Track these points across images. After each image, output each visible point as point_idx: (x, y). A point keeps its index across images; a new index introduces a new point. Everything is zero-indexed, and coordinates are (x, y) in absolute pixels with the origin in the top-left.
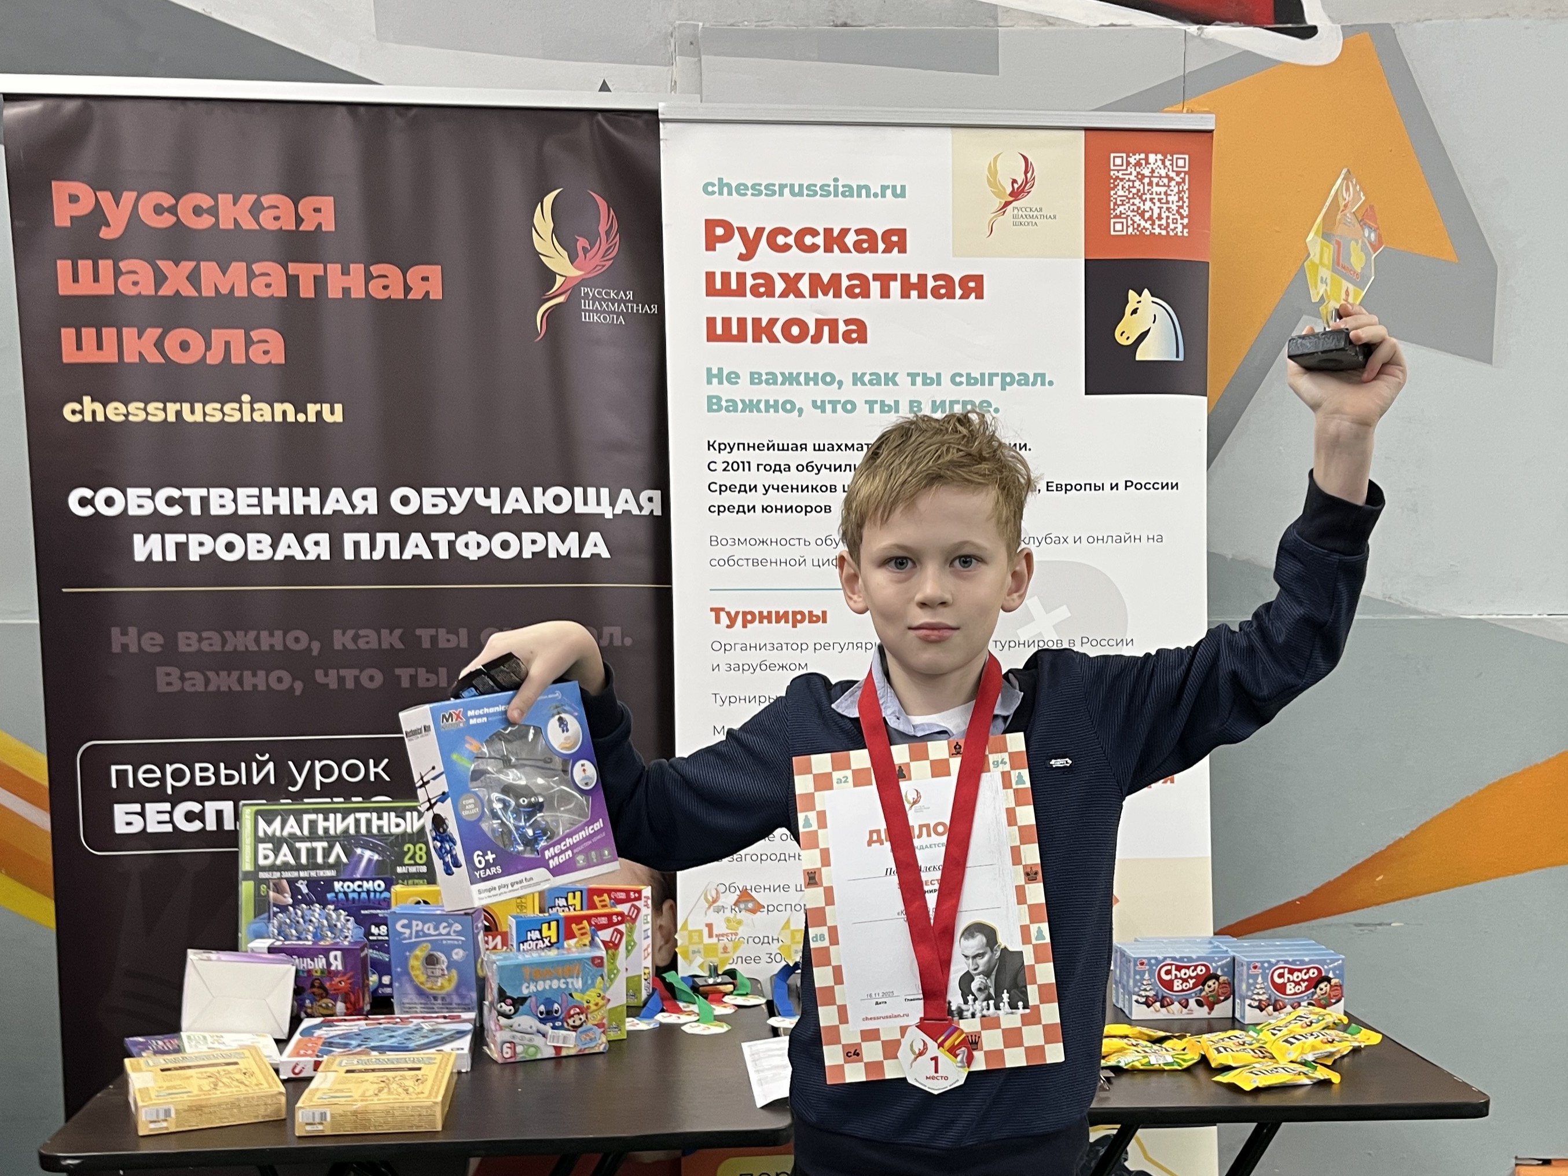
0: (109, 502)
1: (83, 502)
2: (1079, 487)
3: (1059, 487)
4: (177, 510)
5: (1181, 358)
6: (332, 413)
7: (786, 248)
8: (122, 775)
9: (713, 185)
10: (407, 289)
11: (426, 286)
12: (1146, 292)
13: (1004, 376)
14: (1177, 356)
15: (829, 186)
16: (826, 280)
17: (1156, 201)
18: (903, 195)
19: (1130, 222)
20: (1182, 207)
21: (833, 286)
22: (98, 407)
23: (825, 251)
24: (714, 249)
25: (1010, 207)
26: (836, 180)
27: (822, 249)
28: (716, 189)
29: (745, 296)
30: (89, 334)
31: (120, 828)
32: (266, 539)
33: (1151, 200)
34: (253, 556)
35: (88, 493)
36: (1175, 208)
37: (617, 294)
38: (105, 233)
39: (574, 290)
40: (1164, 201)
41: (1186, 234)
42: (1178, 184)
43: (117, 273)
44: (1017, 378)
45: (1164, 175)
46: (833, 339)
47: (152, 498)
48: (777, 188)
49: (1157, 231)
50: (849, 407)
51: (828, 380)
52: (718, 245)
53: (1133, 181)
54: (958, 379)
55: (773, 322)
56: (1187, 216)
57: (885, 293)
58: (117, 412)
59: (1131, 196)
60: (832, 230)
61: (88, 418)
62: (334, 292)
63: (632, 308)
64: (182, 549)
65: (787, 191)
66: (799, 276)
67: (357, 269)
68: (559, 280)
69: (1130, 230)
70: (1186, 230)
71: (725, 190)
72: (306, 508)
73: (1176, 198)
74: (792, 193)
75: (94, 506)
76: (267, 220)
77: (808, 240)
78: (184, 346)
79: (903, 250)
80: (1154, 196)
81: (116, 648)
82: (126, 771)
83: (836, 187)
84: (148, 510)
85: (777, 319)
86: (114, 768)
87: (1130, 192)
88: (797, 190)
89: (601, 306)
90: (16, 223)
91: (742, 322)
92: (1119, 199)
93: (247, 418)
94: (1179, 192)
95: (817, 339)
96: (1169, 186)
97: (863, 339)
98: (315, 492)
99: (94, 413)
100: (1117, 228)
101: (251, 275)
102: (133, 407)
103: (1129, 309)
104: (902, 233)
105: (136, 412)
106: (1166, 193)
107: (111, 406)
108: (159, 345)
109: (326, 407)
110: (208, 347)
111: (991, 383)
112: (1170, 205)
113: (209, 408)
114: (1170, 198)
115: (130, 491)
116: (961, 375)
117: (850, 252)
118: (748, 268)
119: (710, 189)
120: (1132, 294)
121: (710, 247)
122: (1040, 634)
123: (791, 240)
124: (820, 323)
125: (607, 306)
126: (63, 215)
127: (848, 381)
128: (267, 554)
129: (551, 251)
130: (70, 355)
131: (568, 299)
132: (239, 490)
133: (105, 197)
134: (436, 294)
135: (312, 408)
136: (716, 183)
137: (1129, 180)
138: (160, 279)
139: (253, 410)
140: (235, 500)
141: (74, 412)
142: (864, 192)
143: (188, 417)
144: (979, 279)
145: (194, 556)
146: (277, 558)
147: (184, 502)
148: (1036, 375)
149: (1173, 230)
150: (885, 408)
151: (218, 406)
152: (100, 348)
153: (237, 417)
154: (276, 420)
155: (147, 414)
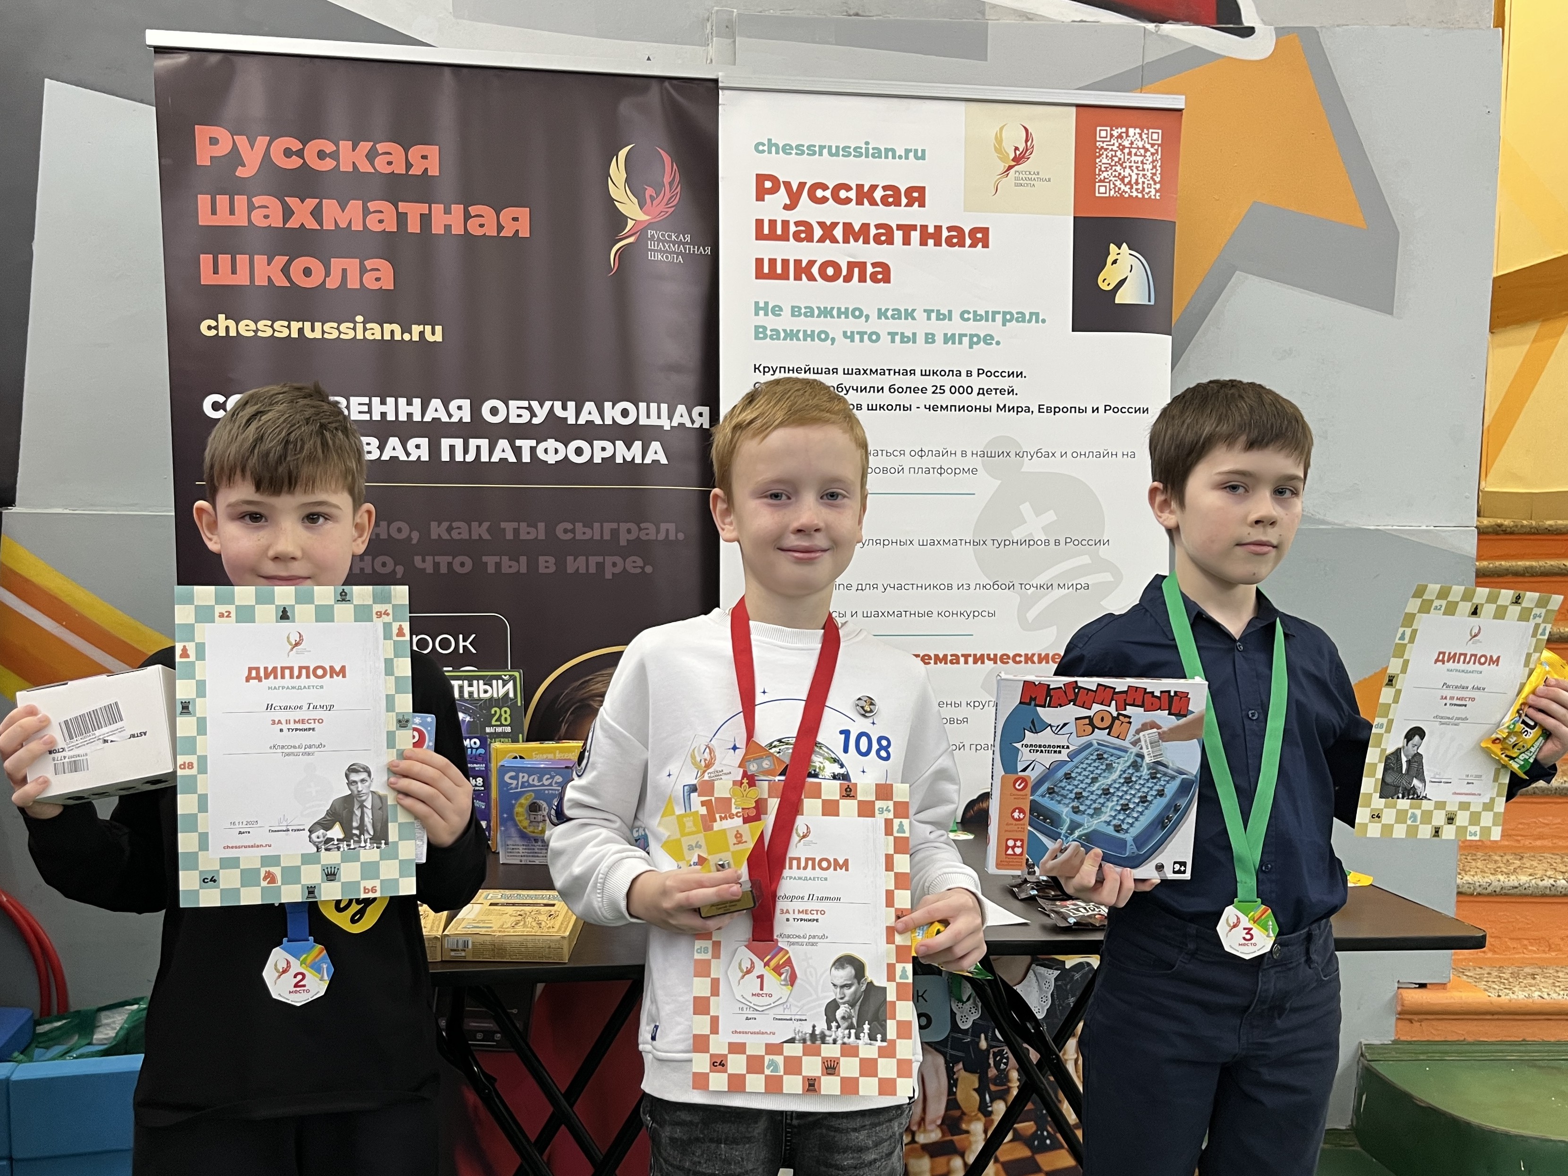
1: (216, 406)
2: (1066, 410)
3: (1049, 410)
5: (1152, 303)
6: (433, 333)
7: (824, 200)
9: (764, 145)
10: (500, 228)
11: (516, 225)
12: (1125, 245)
13: (1005, 314)
14: (1149, 301)
15: (861, 148)
16: (857, 228)
17: (1134, 168)
18: (923, 158)
19: (1112, 186)
20: (1154, 174)
21: (862, 233)
22: (231, 323)
23: (857, 204)
24: (763, 200)
25: (1012, 171)
26: (867, 143)
27: (854, 202)
28: (766, 148)
29: (788, 240)
30: (224, 260)
32: (375, 441)
33: (1130, 167)
35: (221, 399)
36: (1149, 174)
37: (677, 237)
38: (241, 172)
39: (641, 231)
40: (1141, 169)
41: (1158, 198)
42: (1153, 154)
43: (251, 208)
44: (1016, 316)
45: (1141, 146)
46: (862, 279)
48: (817, 149)
49: (1135, 194)
50: (875, 337)
51: (858, 313)
52: (767, 197)
53: (1116, 151)
54: (966, 316)
55: (811, 263)
56: (1159, 182)
57: (907, 241)
58: (248, 328)
59: (1113, 163)
60: (863, 185)
61: (222, 333)
62: (437, 229)
63: (690, 248)
65: (825, 151)
66: (834, 225)
67: (457, 209)
68: (630, 223)
69: (1112, 192)
70: (1158, 194)
71: (774, 149)
72: (410, 415)
73: (1150, 167)
74: (830, 154)
76: (380, 164)
77: (843, 194)
78: (307, 272)
79: (922, 205)
80: (1132, 164)
83: (867, 149)
85: (815, 261)
87: (1112, 160)
88: (834, 151)
89: (664, 247)
90: (163, 161)
91: (785, 262)
92: (1103, 166)
93: (360, 336)
94: (1153, 161)
95: (848, 279)
96: (1145, 156)
97: (887, 280)
98: (417, 402)
99: (227, 328)
100: (1101, 191)
101: (366, 212)
102: (261, 324)
103: (1110, 260)
104: (921, 190)
105: (264, 329)
106: (1142, 162)
107: (243, 324)
108: (285, 270)
109: (428, 328)
110: (328, 274)
111: (994, 320)
112: (1146, 172)
113: (327, 327)
114: (1145, 166)
116: (969, 313)
117: (878, 205)
118: (793, 216)
119: (761, 148)
120: (1113, 247)
121: (760, 197)
122: (1031, 534)
123: (828, 194)
124: (851, 265)
125: (669, 247)
126: (204, 155)
127: (874, 315)
128: (375, 455)
129: (624, 199)
130: (207, 278)
131: (637, 239)
132: (352, 399)
133: (242, 141)
134: (525, 233)
135: (416, 329)
136: (766, 143)
137: (1112, 150)
138: (288, 213)
139: (365, 329)
141: (210, 328)
142: (890, 154)
143: (308, 334)
144: (985, 231)
146: (383, 458)
148: (1031, 314)
149: (1147, 194)
150: (904, 339)
151: (335, 325)
152: (234, 272)
153: (351, 335)
154: (385, 338)
155: (274, 330)
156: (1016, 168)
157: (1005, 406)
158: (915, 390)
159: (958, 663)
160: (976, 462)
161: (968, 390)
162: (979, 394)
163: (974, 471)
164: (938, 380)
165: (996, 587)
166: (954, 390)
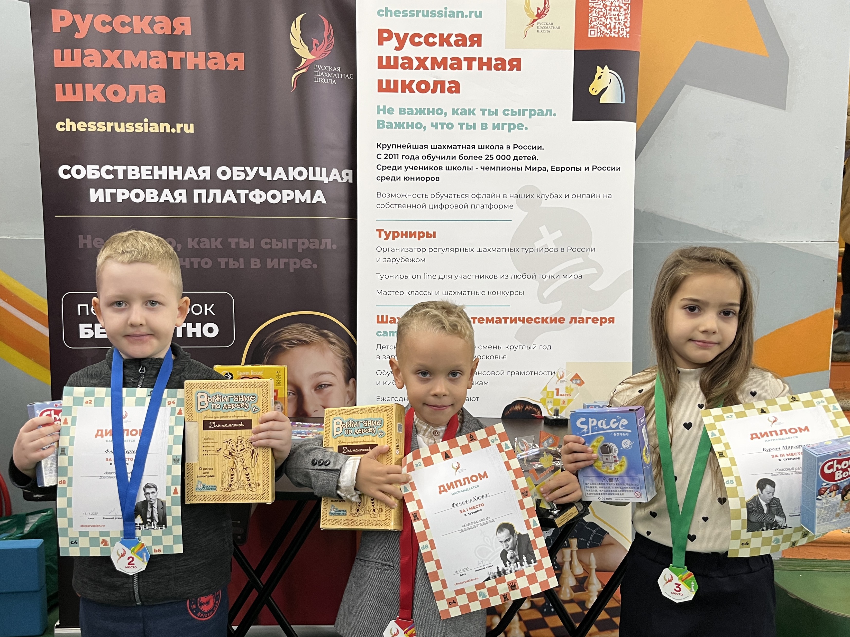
0: (78, 172)
1: (66, 172)
2: (568, 169)
3: (558, 169)
4: (111, 177)
5: (624, 102)
6: (189, 128)
7: (419, 44)
8: (83, 309)
9: (383, 11)
10: (227, 65)
11: (236, 63)
12: (606, 67)
13: (530, 111)
14: (622, 101)
15: (442, 11)
16: (439, 60)
17: (613, 19)
18: (480, 16)
19: (599, 30)
20: (626, 22)
21: (443, 64)
22: (73, 124)
23: (440, 46)
24: (383, 45)
25: (536, 22)
26: (446, 8)
27: (438, 44)
28: (384, 13)
29: (398, 69)
30: (69, 87)
31: (82, 336)
32: (155, 192)
33: (610, 18)
34: (148, 200)
35: (68, 167)
36: (623, 23)
37: (333, 69)
38: (77, 36)
39: (311, 66)
40: (617, 19)
41: (628, 37)
42: (625, 10)
43: (83, 56)
44: (537, 112)
45: (617, 5)
46: (443, 91)
47: (99, 170)
48: (415, 13)
49: (613, 35)
50: (450, 126)
51: (440, 112)
52: (385, 43)
53: (601, 9)
54: (506, 112)
55: (412, 82)
56: (629, 27)
57: (470, 68)
58: (82, 126)
59: (600, 16)
60: (443, 34)
61: (68, 130)
62: (190, 67)
63: (340, 75)
64: (114, 196)
65: (420, 14)
66: (426, 59)
67: (202, 54)
68: (303, 61)
69: (599, 34)
70: (628, 35)
71: (389, 13)
72: (175, 176)
73: (623, 18)
74: (423, 15)
75: (71, 174)
76: (157, 29)
77: (431, 40)
78: (116, 93)
79: (480, 45)
80: (612, 16)
81: (81, 246)
82: (86, 307)
83: (446, 12)
84: (97, 176)
85: (414, 81)
86: (79, 306)
87: (599, 14)
88: (425, 14)
89: (324, 74)
90: (34, 30)
91: (396, 82)
92: (593, 18)
93: (146, 131)
94: (625, 14)
95: (434, 91)
96: (620, 11)
97: (458, 91)
98: (180, 168)
99: (71, 126)
100: (592, 33)
101: (149, 57)
102: (90, 124)
103: (597, 76)
104: (479, 36)
105: (92, 126)
106: (618, 15)
107: (80, 123)
108: (103, 92)
109: (186, 125)
110: (127, 94)
111: (524, 115)
112: (620, 21)
113: (128, 125)
114: (620, 18)
115: (88, 167)
116: (508, 110)
117: (452, 46)
118: (400, 54)
119: (381, 13)
120: (598, 68)
121: (380, 43)
122: (546, 245)
123: (422, 40)
124: (436, 83)
125: (327, 74)
126: (57, 27)
127: (450, 112)
128: (156, 200)
129: (300, 46)
130: (59, 98)
131: (308, 70)
132: (142, 167)
133: (78, 17)
134: (241, 68)
135: (179, 126)
136: (384, 10)
137: (599, 8)
138: (104, 59)
139: (149, 126)
140: (140, 172)
141: (61, 126)
142: (460, 14)
143: (117, 129)
144: (519, 60)
145: (119, 200)
146: (160, 201)
147: (115, 172)
148: (547, 111)
149: (621, 35)
150: (469, 127)
151: (132, 124)
152: (74, 94)
153: (141, 130)
154: (161, 131)
155: (97, 128)
156: (538, 21)
157: (530, 167)
158: (475, 158)
159: (501, 322)
160: (513, 201)
161: (507, 157)
162: (514, 160)
163: (511, 206)
164: (489, 152)
165: (524, 277)
166: (499, 157)
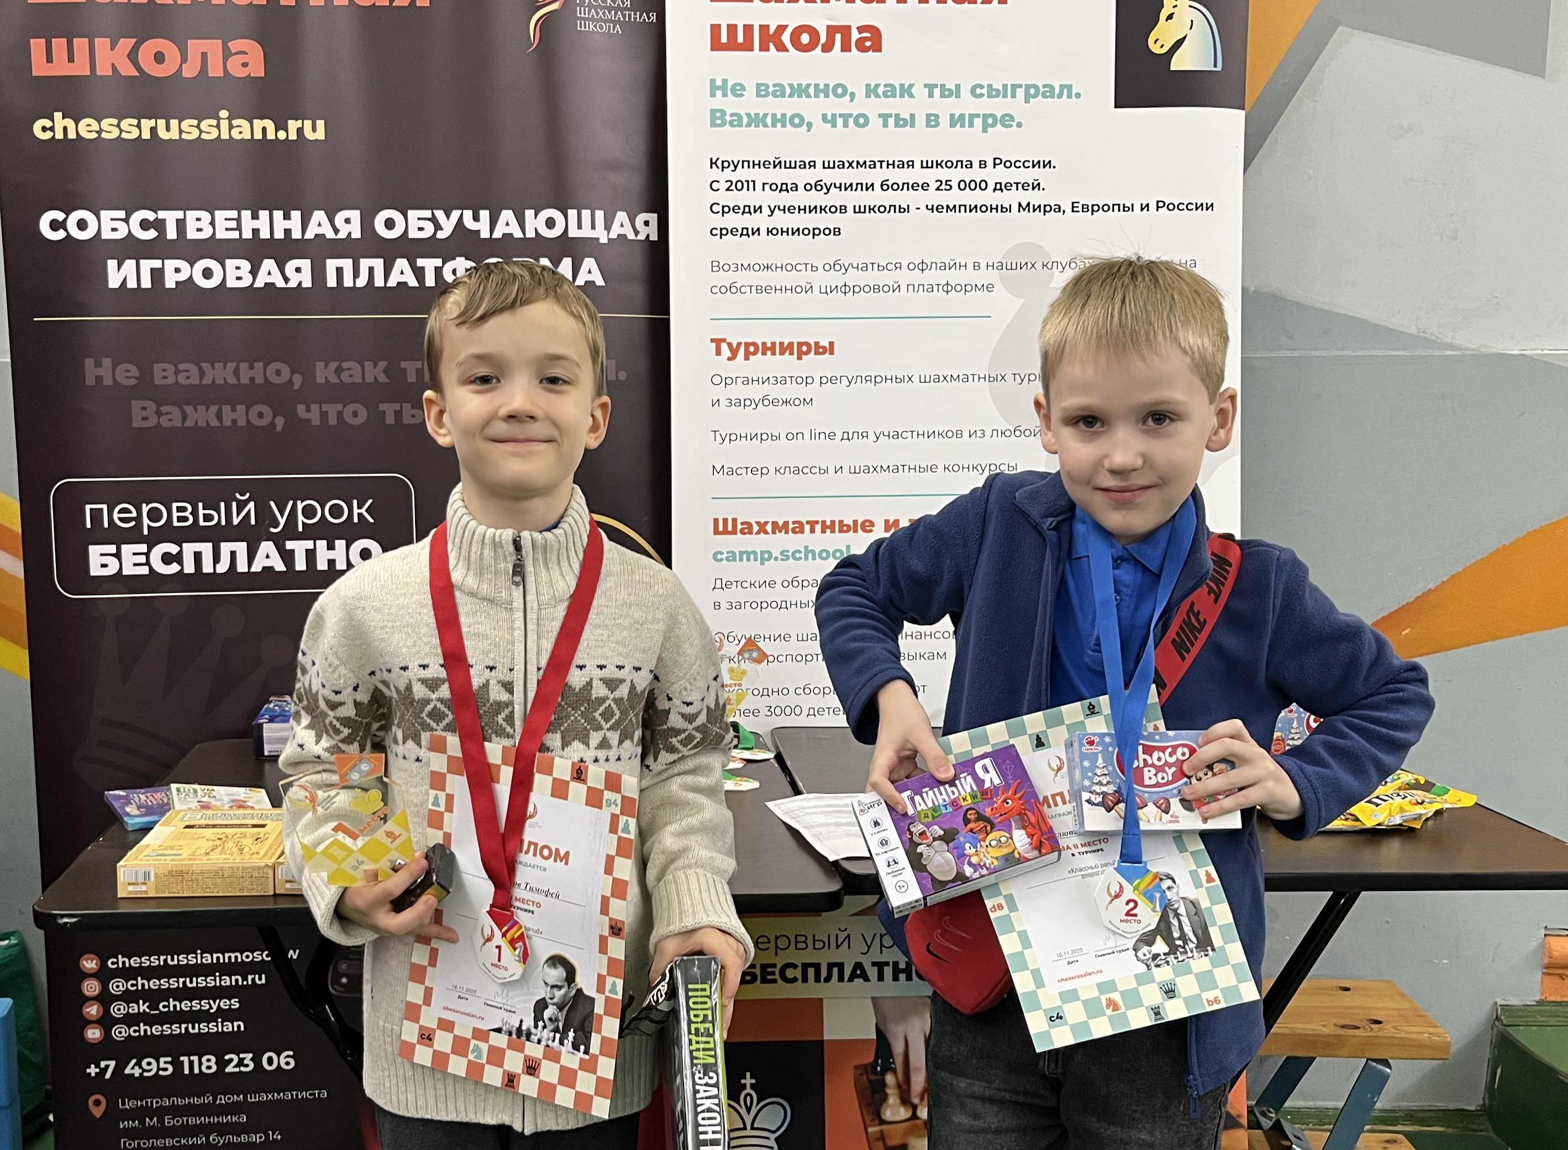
0: (82, 225)
1: (55, 225)
2: (1106, 208)
3: (1085, 208)
4: (152, 234)
5: (1219, 68)
6: (314, 130)
8: (96, 514)
13: (1028, 87)
14: (1215, 66)
22: (69, 123)
30: (59, 44)
31: (95, 571)
32: (246, 265)
34: (231, 283)
35: (60, 216)
37: (614, 2)
44: (1042, 90)
46: (846, 48)
47: (126, 220)
50: (862, 121)
51: (840, 91)
54: (978, 91)
55: (781, 29)
58: (89, 128)
61: (59, 135)
62: (316, 1)
63: (630, 15)
64: (157, 275)
72: (288, 232)
75: (66, 230)
78: (159, 58)
81: (90, 381)
82: (101, 510)
84: (122, 234)
85: (787, 26)
86: (88, 507)
89: (597, 14)
91: (748, 29)
93: (225, 136)
95: (828, 48)
97: (877, 47)
98: (296, 215)
99: (65, 129)
102: (105, 123)
103: (1164, 14)
105: (109, 129)
107: (83, 122)
108: (133, 56)
109: (308, 123)
110: (184, 60)
111: (1014, 96)
113: (185, 124)
115: (103, 213)
116: (982, 87)
124: (831, 30)
125: (604, 14)
127: (861, 92)
128: (247, 281)
130: (39, 68)
132: (217, 213)
134: (423, 2)
135: (293, 125)
139: (231, 127)
140: (212, 223)
141: (44, 129)
143: (163, 134)
145: (170, 283)
146: (256, 285)
147: (159, 225)
148: (1062, 87)
150: (900, 122)
151: (195, 122)
152: (71, 60)
153: (214, 135)
154: (256, 137)
155: (121, 131)
157: (1028, 205)
158: (914, 187)
160: (992, 276)
161: (981, 185)
162: (995, 190)
163: (989, 287)
164: (943, 174)
165: (1018, 433)
166: (965, 185)
